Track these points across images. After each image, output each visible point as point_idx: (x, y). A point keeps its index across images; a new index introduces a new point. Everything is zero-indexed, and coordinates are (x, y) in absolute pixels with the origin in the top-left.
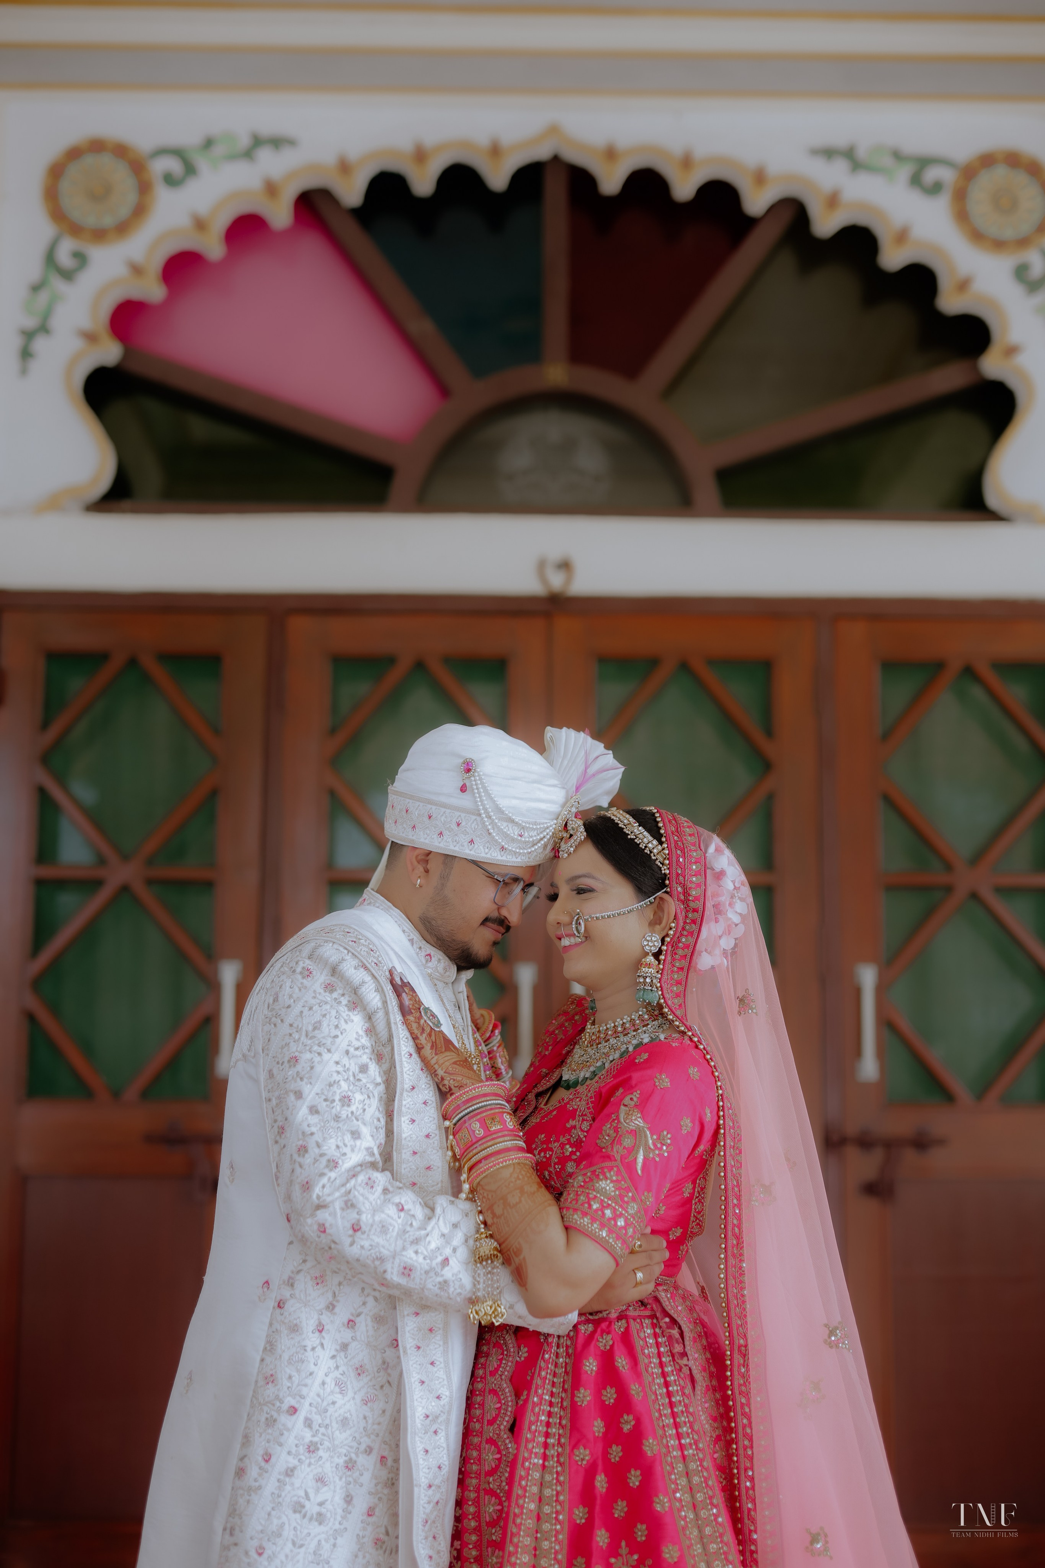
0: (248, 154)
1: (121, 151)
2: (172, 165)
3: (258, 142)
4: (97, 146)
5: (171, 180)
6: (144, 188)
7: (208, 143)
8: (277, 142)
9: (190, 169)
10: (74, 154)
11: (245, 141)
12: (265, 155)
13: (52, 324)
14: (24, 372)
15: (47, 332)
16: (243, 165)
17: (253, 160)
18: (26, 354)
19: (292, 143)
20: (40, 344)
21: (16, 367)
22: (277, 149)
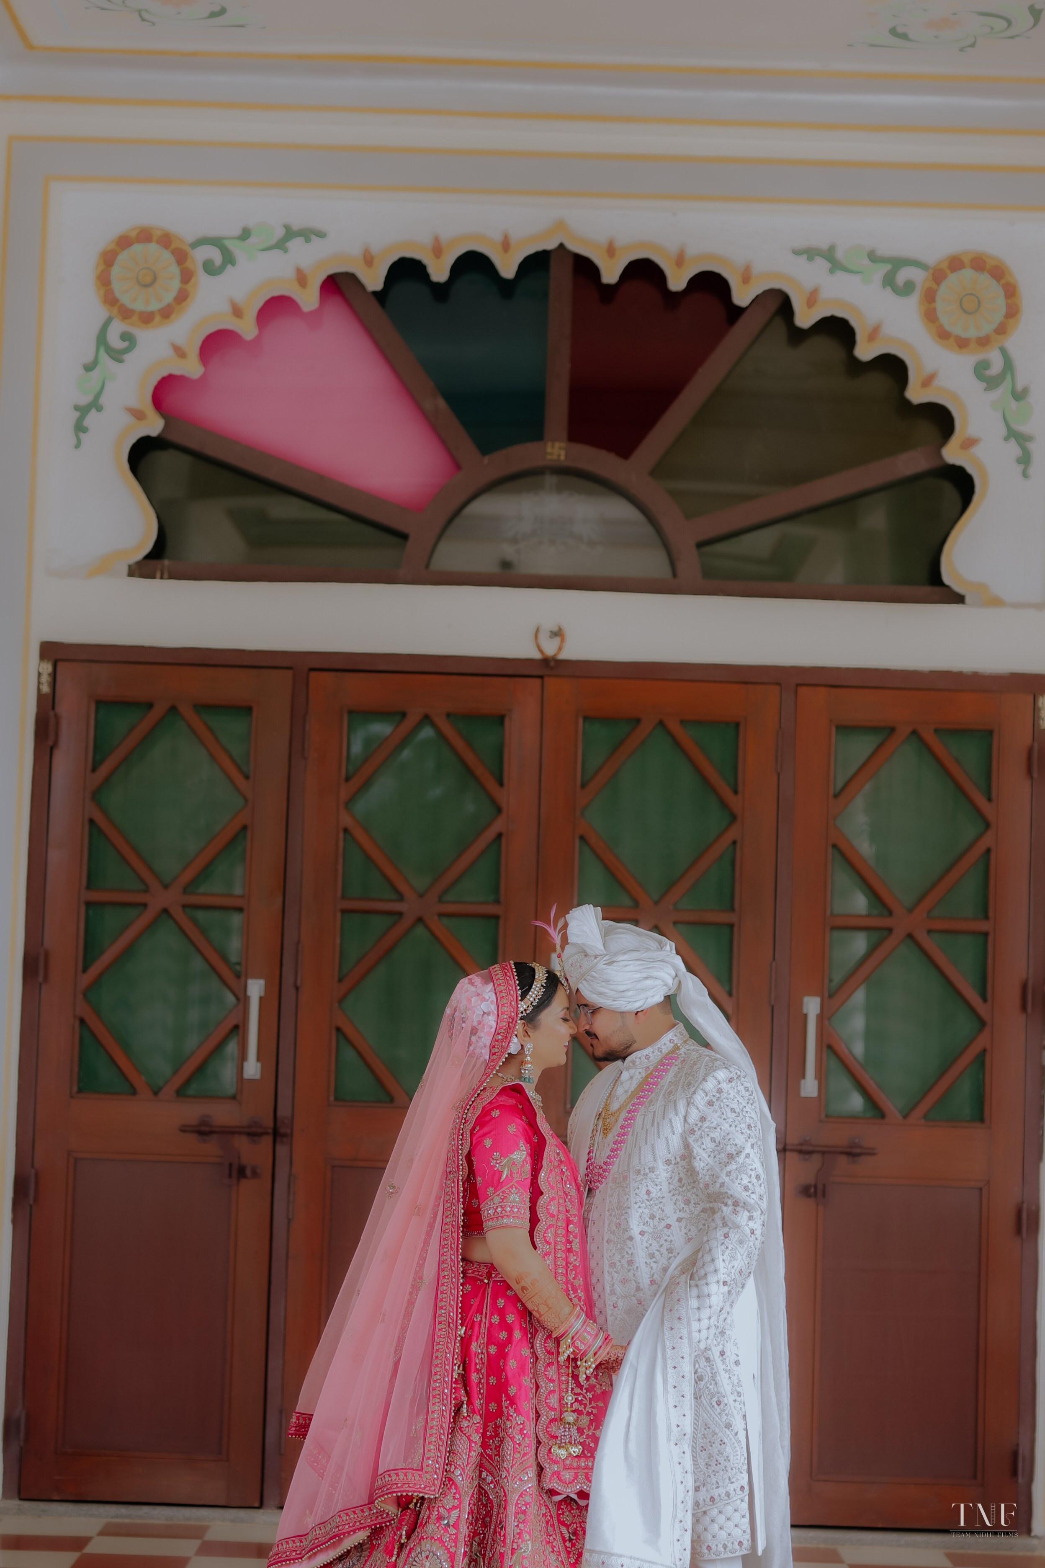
0: (281, 245)
1: (166, 240)
2: (214, 254)
3: (290, 233)
4: (145, 235)
5: (210, 269)
6: (187, 276)
7: (245, 234)
8: (308, 234)
9: (229, 259)
10: (124, 242)
11: (280, 232)
12: (295, 244)
13: (103, 401)
14: (78, 446)
15: (100, 409)
16: (276, 253)
17: (286, 251)
18: (80, 428)
19: (321, 235)
20: (92, 418)
21: (74, 441)
22: (308, 240)
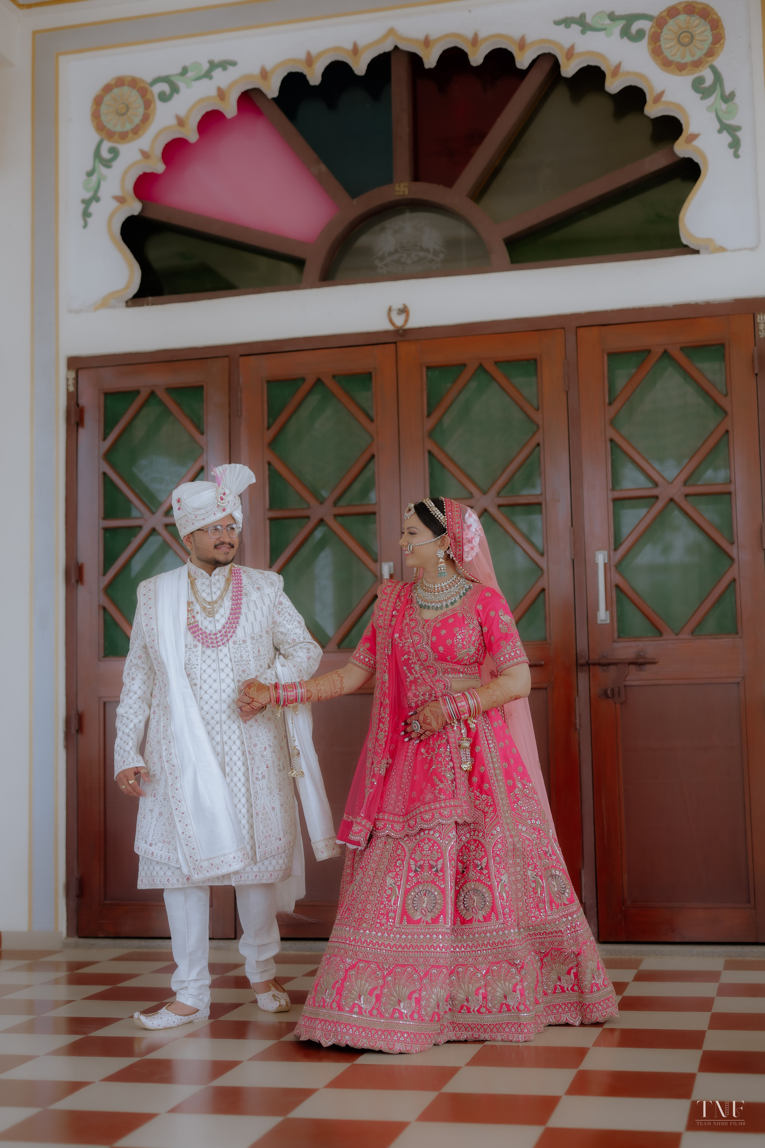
0: (208, 75)
1: (133, 83)
2: (164, 88)
3: (213, 66)
4: (120, 82)
5: (163, 97)
6: (148, 104)
7: (184, 71)
8: (225, 65)
9: (175, 89)
10: (108, 89)
11: (206, 66)
12: (218, 73)
13: (100, 194)
14: (85, 226)
15: (98, 200)
16: (205, 81)
17: (211, 78)
18: (86, 214)
19: (233, 64)
20: (94, 208)
21: (81, 223)
22: (225, 69)
